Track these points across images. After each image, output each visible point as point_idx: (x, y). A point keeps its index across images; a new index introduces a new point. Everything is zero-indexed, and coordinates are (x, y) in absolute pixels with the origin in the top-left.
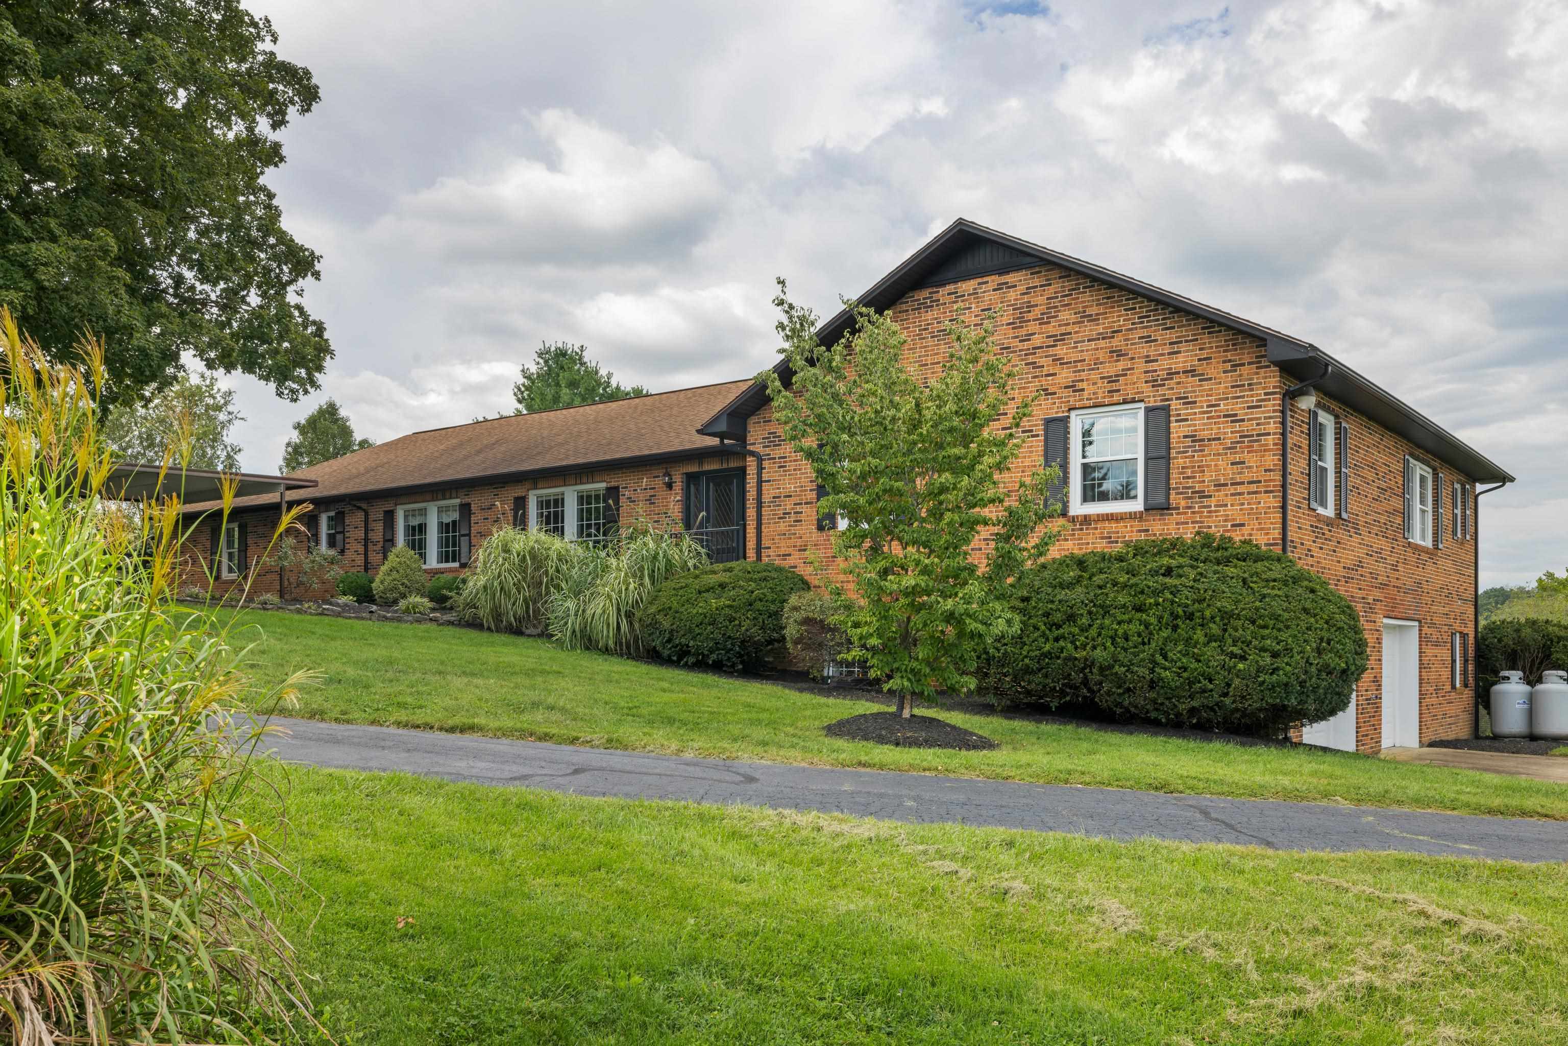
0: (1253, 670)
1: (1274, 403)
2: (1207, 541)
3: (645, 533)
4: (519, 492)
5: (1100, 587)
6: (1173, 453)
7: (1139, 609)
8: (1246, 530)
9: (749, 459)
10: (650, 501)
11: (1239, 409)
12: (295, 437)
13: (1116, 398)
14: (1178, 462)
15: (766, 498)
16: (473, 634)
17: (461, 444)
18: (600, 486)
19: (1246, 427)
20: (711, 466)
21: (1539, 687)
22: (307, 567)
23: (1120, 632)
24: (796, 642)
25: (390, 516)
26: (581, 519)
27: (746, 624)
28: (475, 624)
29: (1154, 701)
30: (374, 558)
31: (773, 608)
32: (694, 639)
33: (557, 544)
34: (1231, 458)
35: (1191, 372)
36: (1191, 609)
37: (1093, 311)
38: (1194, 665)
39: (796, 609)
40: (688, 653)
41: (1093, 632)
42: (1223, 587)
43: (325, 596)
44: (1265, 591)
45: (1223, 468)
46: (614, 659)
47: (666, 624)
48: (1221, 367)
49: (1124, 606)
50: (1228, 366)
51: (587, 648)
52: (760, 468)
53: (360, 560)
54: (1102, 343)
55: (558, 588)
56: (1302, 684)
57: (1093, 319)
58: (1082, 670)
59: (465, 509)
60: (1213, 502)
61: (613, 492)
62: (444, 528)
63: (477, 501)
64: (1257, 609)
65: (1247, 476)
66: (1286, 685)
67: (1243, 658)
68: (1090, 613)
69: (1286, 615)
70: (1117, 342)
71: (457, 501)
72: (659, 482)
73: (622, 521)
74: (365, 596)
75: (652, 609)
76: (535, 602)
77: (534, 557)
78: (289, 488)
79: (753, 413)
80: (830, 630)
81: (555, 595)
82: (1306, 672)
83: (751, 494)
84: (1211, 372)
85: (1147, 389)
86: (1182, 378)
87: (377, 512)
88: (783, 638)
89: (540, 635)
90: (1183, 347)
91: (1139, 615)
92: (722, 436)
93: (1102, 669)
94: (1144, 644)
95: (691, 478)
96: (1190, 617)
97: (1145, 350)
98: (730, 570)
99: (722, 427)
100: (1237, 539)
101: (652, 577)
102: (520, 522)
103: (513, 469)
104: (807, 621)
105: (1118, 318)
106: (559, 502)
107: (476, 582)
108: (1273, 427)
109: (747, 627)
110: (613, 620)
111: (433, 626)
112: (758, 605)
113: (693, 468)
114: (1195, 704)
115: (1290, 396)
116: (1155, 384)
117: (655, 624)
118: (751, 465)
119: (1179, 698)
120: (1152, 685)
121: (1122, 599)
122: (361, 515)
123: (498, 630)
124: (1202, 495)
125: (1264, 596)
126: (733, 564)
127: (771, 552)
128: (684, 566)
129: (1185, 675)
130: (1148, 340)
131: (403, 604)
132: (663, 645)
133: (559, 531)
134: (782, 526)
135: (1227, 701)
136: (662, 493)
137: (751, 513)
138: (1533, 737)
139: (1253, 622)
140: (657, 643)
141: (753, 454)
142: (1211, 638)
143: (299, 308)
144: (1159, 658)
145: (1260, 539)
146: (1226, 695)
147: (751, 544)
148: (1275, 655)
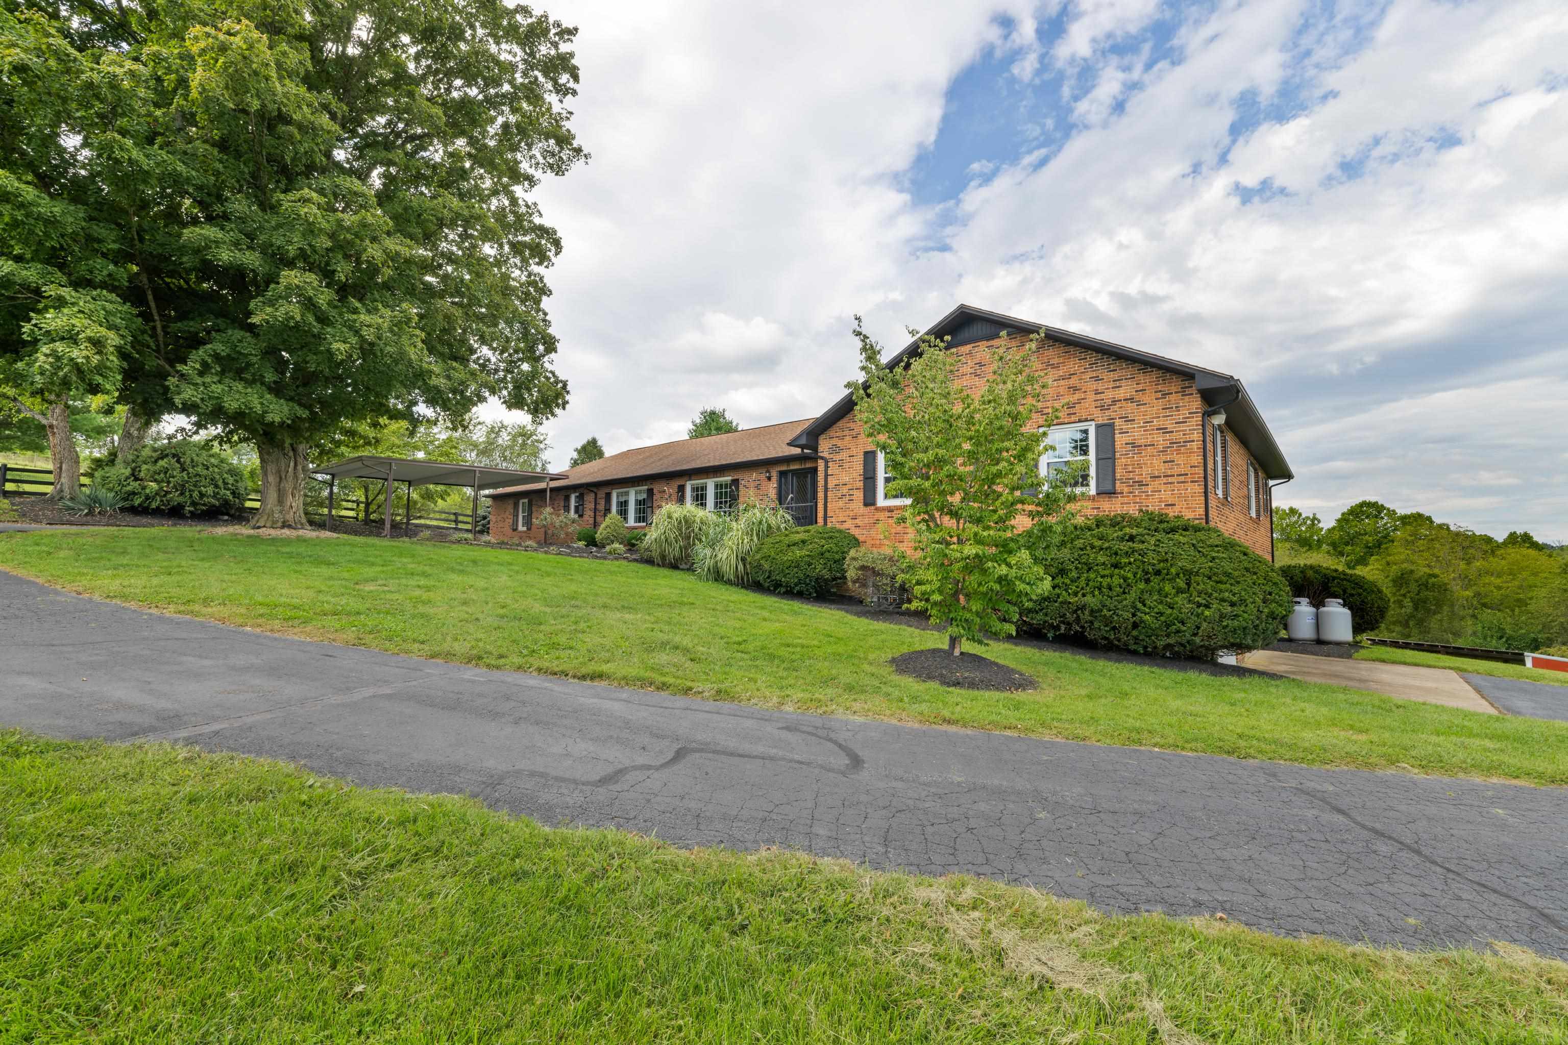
0: (1217, 616)
1: (1198, 419)
2: (1151, 517)
3: (754, 507)
4: (680, 482)
5: (1082, 549)
6: (1118, 455)
7: (1116, 566)
8: (1177, 509)
9: (820, 461)
10: (758, 487)
11: (1169, 424)
12: (575, 455)
13: (1073, 418)
14: (1121, 462)
15: (830, 485)
16: (647, 568)
17: (651, 456)
18: (727, 479)
19: (1174, 437)
20: (794, 466)
21: (1322, 609)
22: (557, 525)
23: (1105, 584)
24: (854, 582)
25: (608, 497)
26: (716, 498)
27: (819, 567)
28: (650, 561)
29: (1136, 638)
30: (599, 519)
31: (837, 557)
32: (785, 576)
33: (700, 513)
34: (1164, 458)
35: (1131, 400)
36: (1158, 567)
37: (1055, 361)
38: (1169, 611)
39: (854, 559)
40: (781, 585)
41: (1082, 583)
42: (1180, 551)
43: (565, 544)
44: (1214, 554)
45: (1157, 465)
46: (733, 589)
47: (766, 566)
48: (1154, 396)
49: (1104, 564)
50: (1160, 395)
51: (716, 580)
52: (827, 467)
53: (591, 521)
54: (1062, 382)
55: (700, 540)
56: (1256, 627)
57: (1054, 366)
58: (1075, 612)
59: (650, 492)
60: (1150, 488)
61: (736, 482)
62: (639, 503)
63: (656, 487)
64: (1211, 568)
65: (1176, 471)
66: (1245, 628)
67: (1207, 606)
68: (1077, 568)
69: (1236, 573)
70: (1073, 381)
71: (646, 487)
72: (763, 476)
73: (741, 499)
74: (591, 542)
75: (758, 556)
76: (686, 549)
77: (686, 522)
78: (552, 479)
79: (822, 433)
80: (879, 574)
81: (699, 546)
82: (1258, 618)
83: (821, 483)
84: (1146, 399)
85: (1097, 413)
86: (1124, 404)
87: (601, 494)
88: (845, 578)
89: (688, 570)
90: (1123, 383)
91: (1117, 571)
92: (802, 447)
93: (1092, 611)
94: (1124, 593)
95: (782, 474)
96: (1158, 573)
97: (1094, 385)
98: (808, 531)
99: (803, 441)
100: (1171, 514)
101: (758, 535)
102: (681, 500)
103: (678, 468)
104: (863, 568)
105: (1073, 365)
106: (704, 488)
107: (653, 534)
108: (1197, 436)
109: (820, 569)
110: (733, 562)
111: (625, 563)
112: (827, 555)
113: (784, 468)
114: (1171, 641)
115: (1207, 414)
116: (1103, 408)
117: (759, 566)
118: (821, 465)
119: (1157, 636)
120: (1135, 626)
121: (1101, 558)
122: (592, 495)
123: (664, 566)
124: (1141, 484)
125: (1214, 558)
126: (810, 527)
127: (833, 520)
128: (779, 528)
129: (1162, 619)
130: (1097, 379)
131: (608, 548)
132: (765, 580)
133: (703, 505)
134: (841, 503)
135: (1197, 640)
136: (765, 483)
137: (821, 495)
138: (1319, 642)
139: (1210, 578)
140: (761, 578)
141: (822, 458)
142: (1180, 591)
143: (553, 373)
144: (1139, 605)
145: (1188, 515)
146: (1195, 635)
147: (820, 514)
148: (1233, 604)
